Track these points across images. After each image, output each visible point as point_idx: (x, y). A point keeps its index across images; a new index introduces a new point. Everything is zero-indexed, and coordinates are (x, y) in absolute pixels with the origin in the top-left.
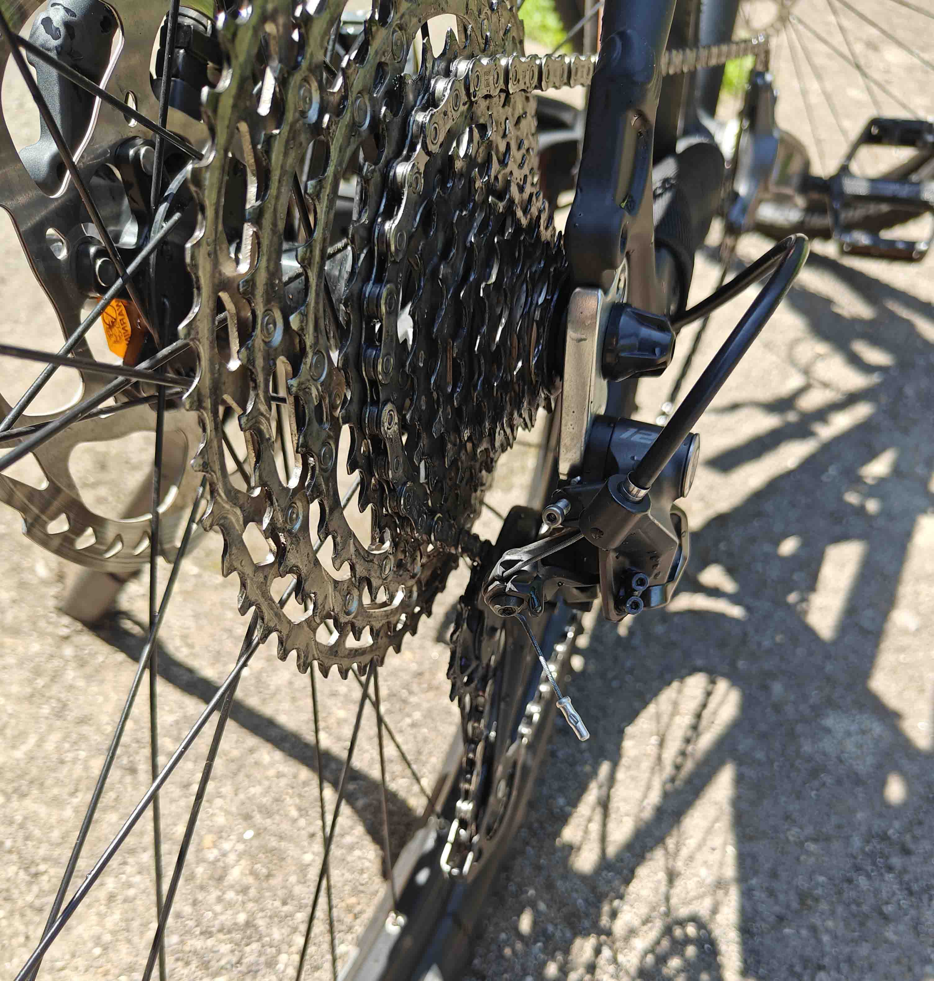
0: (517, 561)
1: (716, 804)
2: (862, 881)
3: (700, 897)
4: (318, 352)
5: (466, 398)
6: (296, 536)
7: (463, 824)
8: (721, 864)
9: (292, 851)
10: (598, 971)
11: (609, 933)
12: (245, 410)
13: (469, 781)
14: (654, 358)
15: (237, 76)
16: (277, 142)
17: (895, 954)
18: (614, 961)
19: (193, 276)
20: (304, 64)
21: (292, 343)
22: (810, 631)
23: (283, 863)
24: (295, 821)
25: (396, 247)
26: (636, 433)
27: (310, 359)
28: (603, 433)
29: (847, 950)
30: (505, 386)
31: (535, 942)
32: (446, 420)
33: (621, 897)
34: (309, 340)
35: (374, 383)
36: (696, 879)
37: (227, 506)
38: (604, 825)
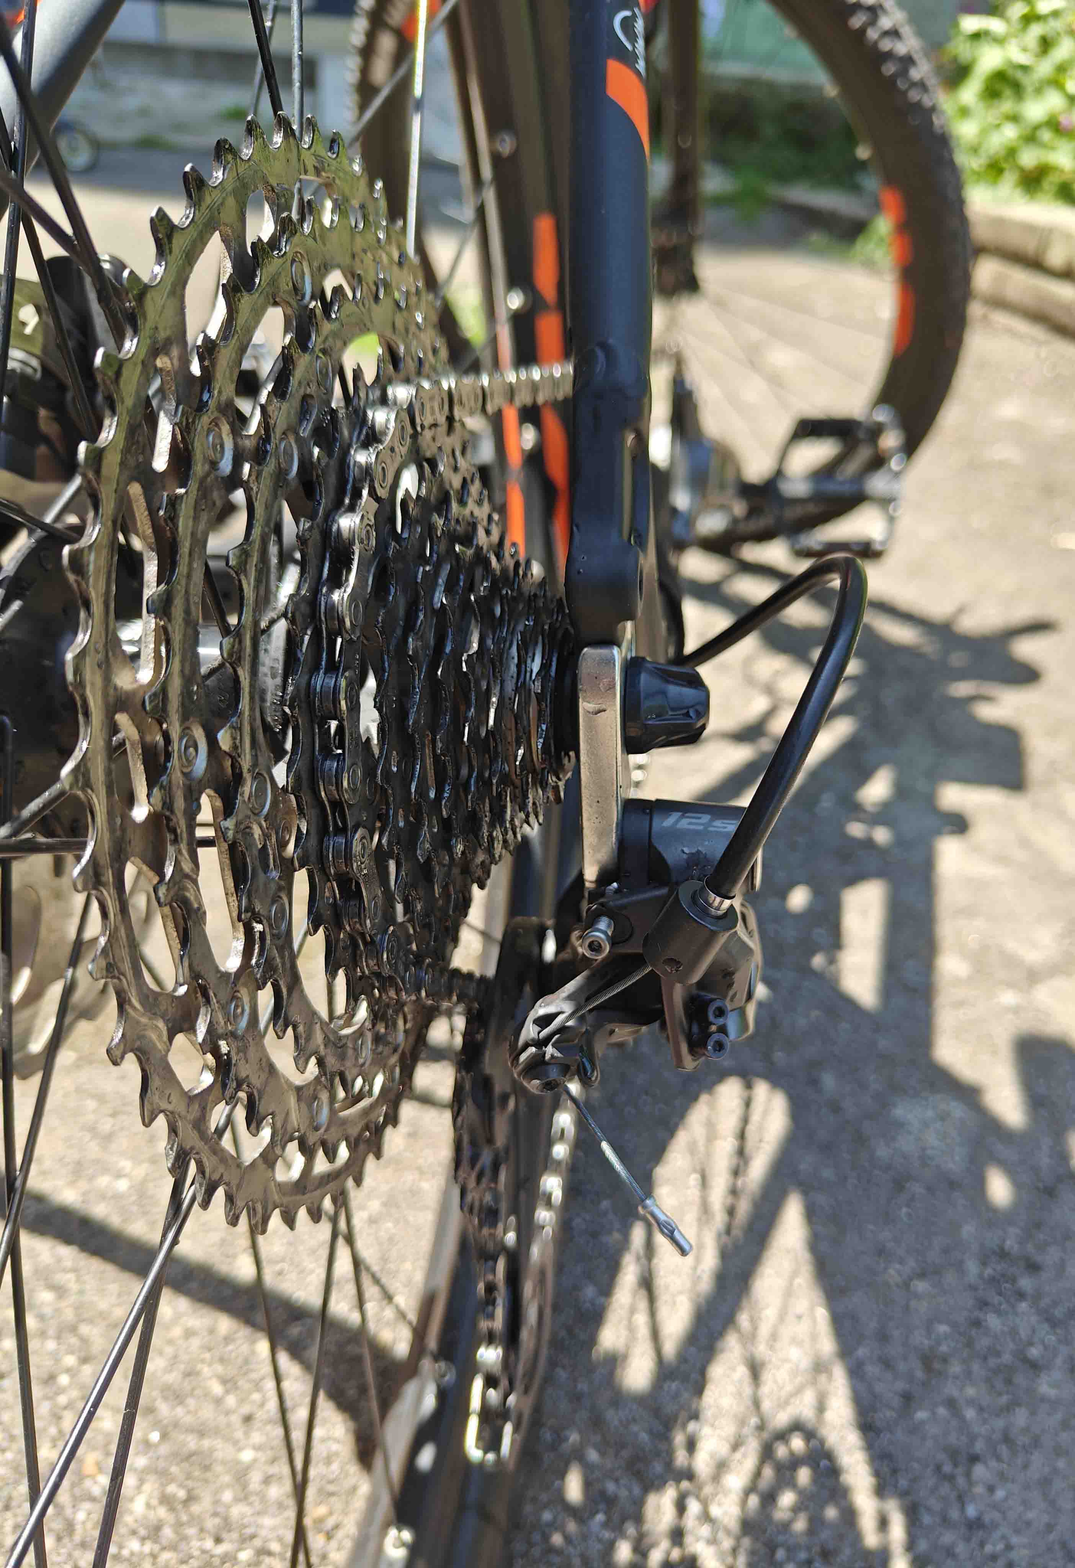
0: (556, 1015)
1: (788, 1252)
2: (993, 1321)
3: (799, 1391)
4: (258, 776)
5: (455, 805)
6: (243, 1038)
7: (491, 1382)
8: (814, 1337)
9: (222, 1450)
10: (688, 1540)
11: (690, 1475)
12: (161, 874)
13: (491, 1316)
14: (690, 721)
15: (125, 425)
16: (183, 506)
17: (1059, 1416)
18: (706, 1517)
19: (78, 698)
20: (212, 404)
21: (221, 767)
22: (849, 1003)
23: (208, 1475)
24: (218, 1401)
25: (351, 622)
26: (683, 816)
27: (248, 788)
28: (639, 822)
29: (999, 1423)
30: (505, 779)
31: (593, 1514)
32: (432, 835)
33: (695, 1416)
34: (246, 763)
35: (337, 805)
36: (787, 1366)
37: (144, 1020)
38: (653, 1313)
